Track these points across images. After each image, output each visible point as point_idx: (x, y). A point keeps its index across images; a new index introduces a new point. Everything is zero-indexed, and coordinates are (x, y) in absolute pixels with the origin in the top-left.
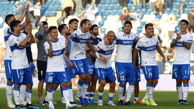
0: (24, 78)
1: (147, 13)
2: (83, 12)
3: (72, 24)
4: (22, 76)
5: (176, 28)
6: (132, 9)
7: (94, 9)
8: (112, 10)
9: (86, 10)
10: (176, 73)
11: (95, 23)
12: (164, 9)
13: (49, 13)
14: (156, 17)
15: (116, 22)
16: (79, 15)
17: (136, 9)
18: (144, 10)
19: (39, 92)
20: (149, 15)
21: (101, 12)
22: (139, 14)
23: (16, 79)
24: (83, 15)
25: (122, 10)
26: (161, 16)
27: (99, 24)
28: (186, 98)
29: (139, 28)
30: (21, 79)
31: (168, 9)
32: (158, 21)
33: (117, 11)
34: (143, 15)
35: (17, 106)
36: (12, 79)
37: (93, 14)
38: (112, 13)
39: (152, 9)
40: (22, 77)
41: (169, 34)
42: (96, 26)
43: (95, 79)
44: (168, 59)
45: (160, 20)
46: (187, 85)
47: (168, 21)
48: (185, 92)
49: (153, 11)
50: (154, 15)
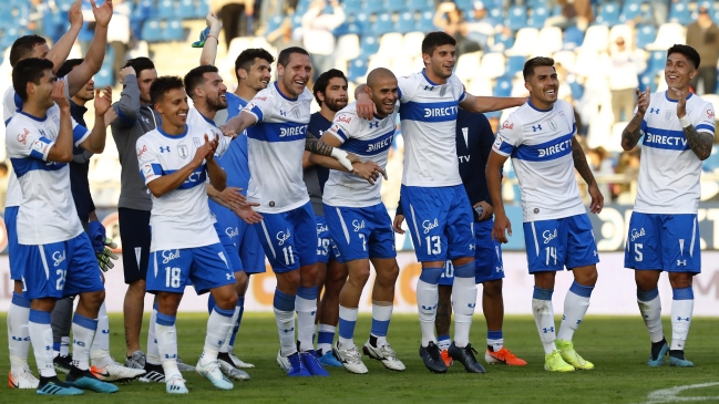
0: (67, 277)
1: (531, 22)
2: (287, 22)
3: (248, 71)
4: (60, 267)
5: (640, 77)
6: (473, 8)
7: (332, 13)
8: (396, 12)
9: (301, 15)
10: (641, 246)
11: (334, 64)
12: (593, 8)
13: (161, 30)
14: (563, 39)
15: (414, 59)
16: (274, 35)
17: (487, 10)
18: (518, 12)
19: (126, 328)
20: (540, 29)
21: (358, 24)
22: (499, 28)
23: (38, 281)
24: (289, 33)
25: (434, 15)
26: (584, 34)
27: (348, 69)
28: (682, 344)
29: (500, 79)
30: (58, 281)
31: (610, 8)
32: (570, 54)
33: (418, 17)
34: (515, 32)
35: (44, 381)
36: (23, 280)
37: (327, 29)
38: (397, 26)
39: (548, 7)
40: (59, 272)
41: (613, 100)
42: (338, 74)
43: (339, 275)
44: (614, 197)
45: (579, 49)
46: (685, 291)
47: (609, 53)
48: (679, 319)
49: (551, 14)
50: (558, 31)
